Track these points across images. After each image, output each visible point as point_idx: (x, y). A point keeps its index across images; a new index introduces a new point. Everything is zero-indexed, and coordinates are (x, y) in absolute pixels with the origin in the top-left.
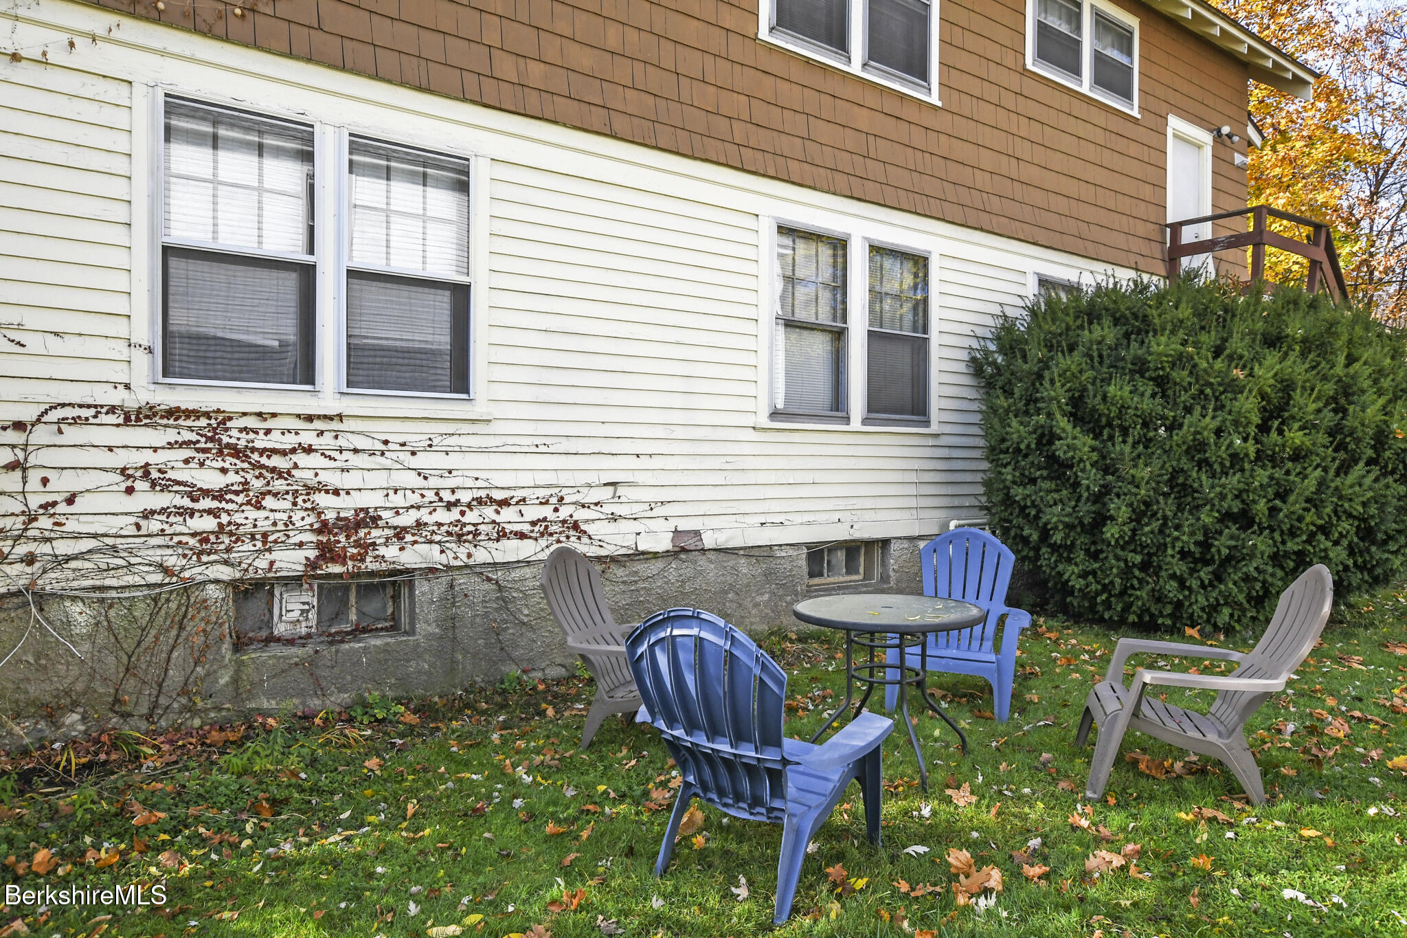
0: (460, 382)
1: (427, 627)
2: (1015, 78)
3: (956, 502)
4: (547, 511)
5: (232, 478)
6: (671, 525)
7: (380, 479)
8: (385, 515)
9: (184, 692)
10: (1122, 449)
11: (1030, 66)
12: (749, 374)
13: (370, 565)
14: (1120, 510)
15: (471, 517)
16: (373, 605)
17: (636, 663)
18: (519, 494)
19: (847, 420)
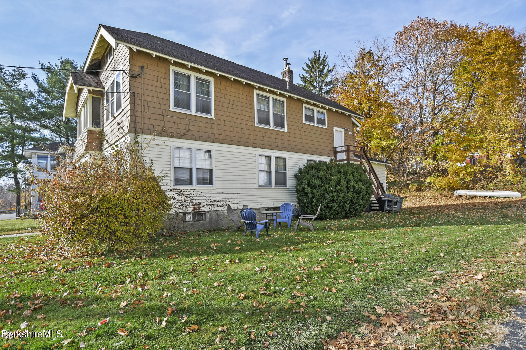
0: (211, 183)
1: (208, 220)
2: (301, 125)
3: (293, 200)
4: (224, 202)
5: (183, 198)
6: (243, 204)
7: (201, 198)
8: (202, 203)
9: (177, 228)
10: (315, 190)
11: (304, 122)
12: (255, 180)
13: (200, 210)
14: (314, 200)
15: (213, 203)
16: (199, 217)
17: (241, 214)
18: (220, 200)
19: (272, 187)
